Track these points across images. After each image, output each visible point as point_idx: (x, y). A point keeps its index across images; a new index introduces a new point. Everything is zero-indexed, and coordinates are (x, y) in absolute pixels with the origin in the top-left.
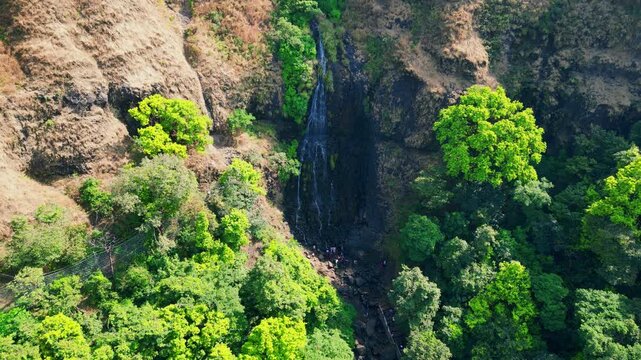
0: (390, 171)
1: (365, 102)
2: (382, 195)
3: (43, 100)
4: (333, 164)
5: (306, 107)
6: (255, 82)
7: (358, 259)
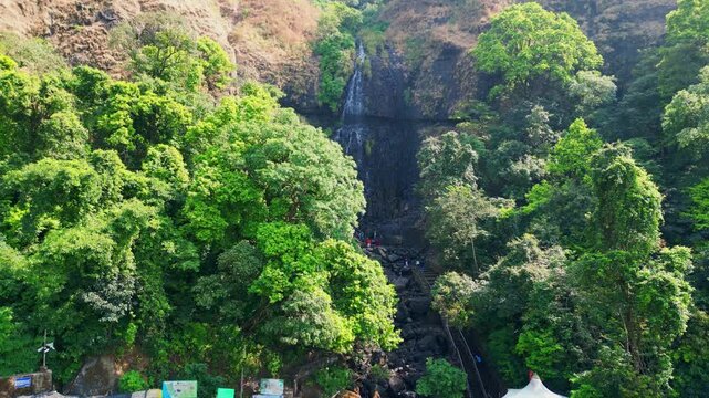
1: (406, 91)
3: (79, 8)
5: (341, 89)
6: (291, 70)
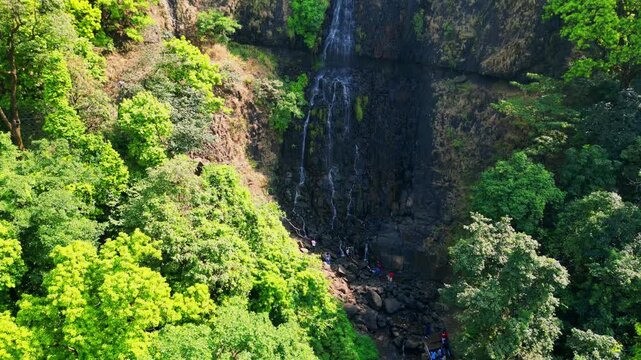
0: (455, 122)
1: (417, 17)
2: (441, 166)
4: (360, 111)
5: (322, 15)
7: (394, 272)
